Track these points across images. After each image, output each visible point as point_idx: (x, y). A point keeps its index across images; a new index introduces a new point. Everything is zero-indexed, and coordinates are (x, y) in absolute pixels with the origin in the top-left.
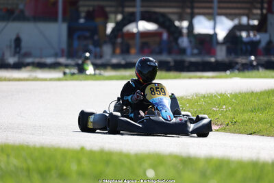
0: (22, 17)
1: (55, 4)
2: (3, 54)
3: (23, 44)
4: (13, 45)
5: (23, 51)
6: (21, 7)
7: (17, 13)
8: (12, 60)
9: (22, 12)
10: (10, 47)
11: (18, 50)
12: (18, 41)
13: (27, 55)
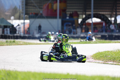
0: (41, 17)
1: (56, 11)
2: (33, 33)
3: (42, 29)
4: (38, 29)
5: (42, 31)
6: (41, 12)
7: (39, 15)
8: (37, 36)
9: (41, 14)
10: (36, 30)
11: (40, 31)
12: (40, 27)
13: (44, 33)
